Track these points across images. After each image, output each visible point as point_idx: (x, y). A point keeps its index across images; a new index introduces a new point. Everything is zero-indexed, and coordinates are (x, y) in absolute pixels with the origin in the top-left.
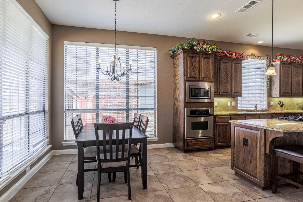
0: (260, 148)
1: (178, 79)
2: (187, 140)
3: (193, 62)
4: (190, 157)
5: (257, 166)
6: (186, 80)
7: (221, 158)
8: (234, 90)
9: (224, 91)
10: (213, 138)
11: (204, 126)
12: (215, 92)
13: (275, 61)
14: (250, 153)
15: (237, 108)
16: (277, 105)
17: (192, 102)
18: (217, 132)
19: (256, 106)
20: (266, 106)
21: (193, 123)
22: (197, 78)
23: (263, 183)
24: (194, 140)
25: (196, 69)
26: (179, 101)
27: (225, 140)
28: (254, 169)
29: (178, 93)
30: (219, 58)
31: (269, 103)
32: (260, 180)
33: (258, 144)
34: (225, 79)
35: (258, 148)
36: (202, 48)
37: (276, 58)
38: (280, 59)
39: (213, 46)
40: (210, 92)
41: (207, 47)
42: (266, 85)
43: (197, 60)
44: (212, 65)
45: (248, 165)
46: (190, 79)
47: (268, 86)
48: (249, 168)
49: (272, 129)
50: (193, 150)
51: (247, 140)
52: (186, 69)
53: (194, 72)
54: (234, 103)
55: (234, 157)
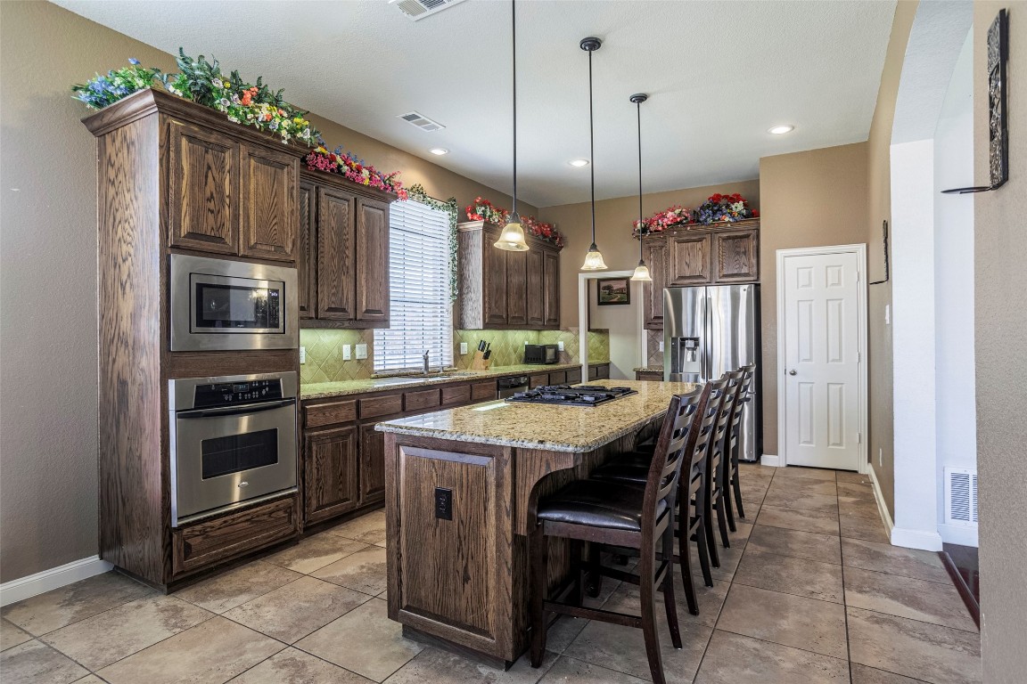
0: (498, 518)
1: (129, 239)
2: (181, 528)
3: (209, 168)
4: (201, 605)
5: (487, 587)
6: (172, 246)
7: (338, 574)
8: (364, 304)
9: (333, 306)
10: (298, 493)
11: (260, 449)
12: (302, 308)
13: (472, 220)
14: (461, 542)
15: (373, 366)
16: (475, 352)
17: (203, 347)
18: (312, 469)
19: (426, 359)
20: (449, 356)
21: (208, 445)
22: (225, 243)
23: (511, 646)
24: (217, 522)
25: (223, 201)
26: (134, 347)
27: (340, 494)
28: (480, 601)
29: (126, 307)
30: (316, 174)
31: (457, 347)
32: (501, 639)
33: (492, 506)
34: (336, 261)
35: (492, 520)
36: (252, 112)
37: (474, 212)
38: (484, 216)
39: (297, 120)
40: (281, 307)
41: (273, 118)
42: (448, 291)
43: (228, 162)
44: (292, 195)
45: (455, 590)
46: (193, 243)
47: (454, 295)
48: (460, 600)
49: (541, 447)
50: (213, 566)
51: (449, 494)
52: (172, 192)
53: (212, 212)
54: (361, 351)
55: (400, 570)
